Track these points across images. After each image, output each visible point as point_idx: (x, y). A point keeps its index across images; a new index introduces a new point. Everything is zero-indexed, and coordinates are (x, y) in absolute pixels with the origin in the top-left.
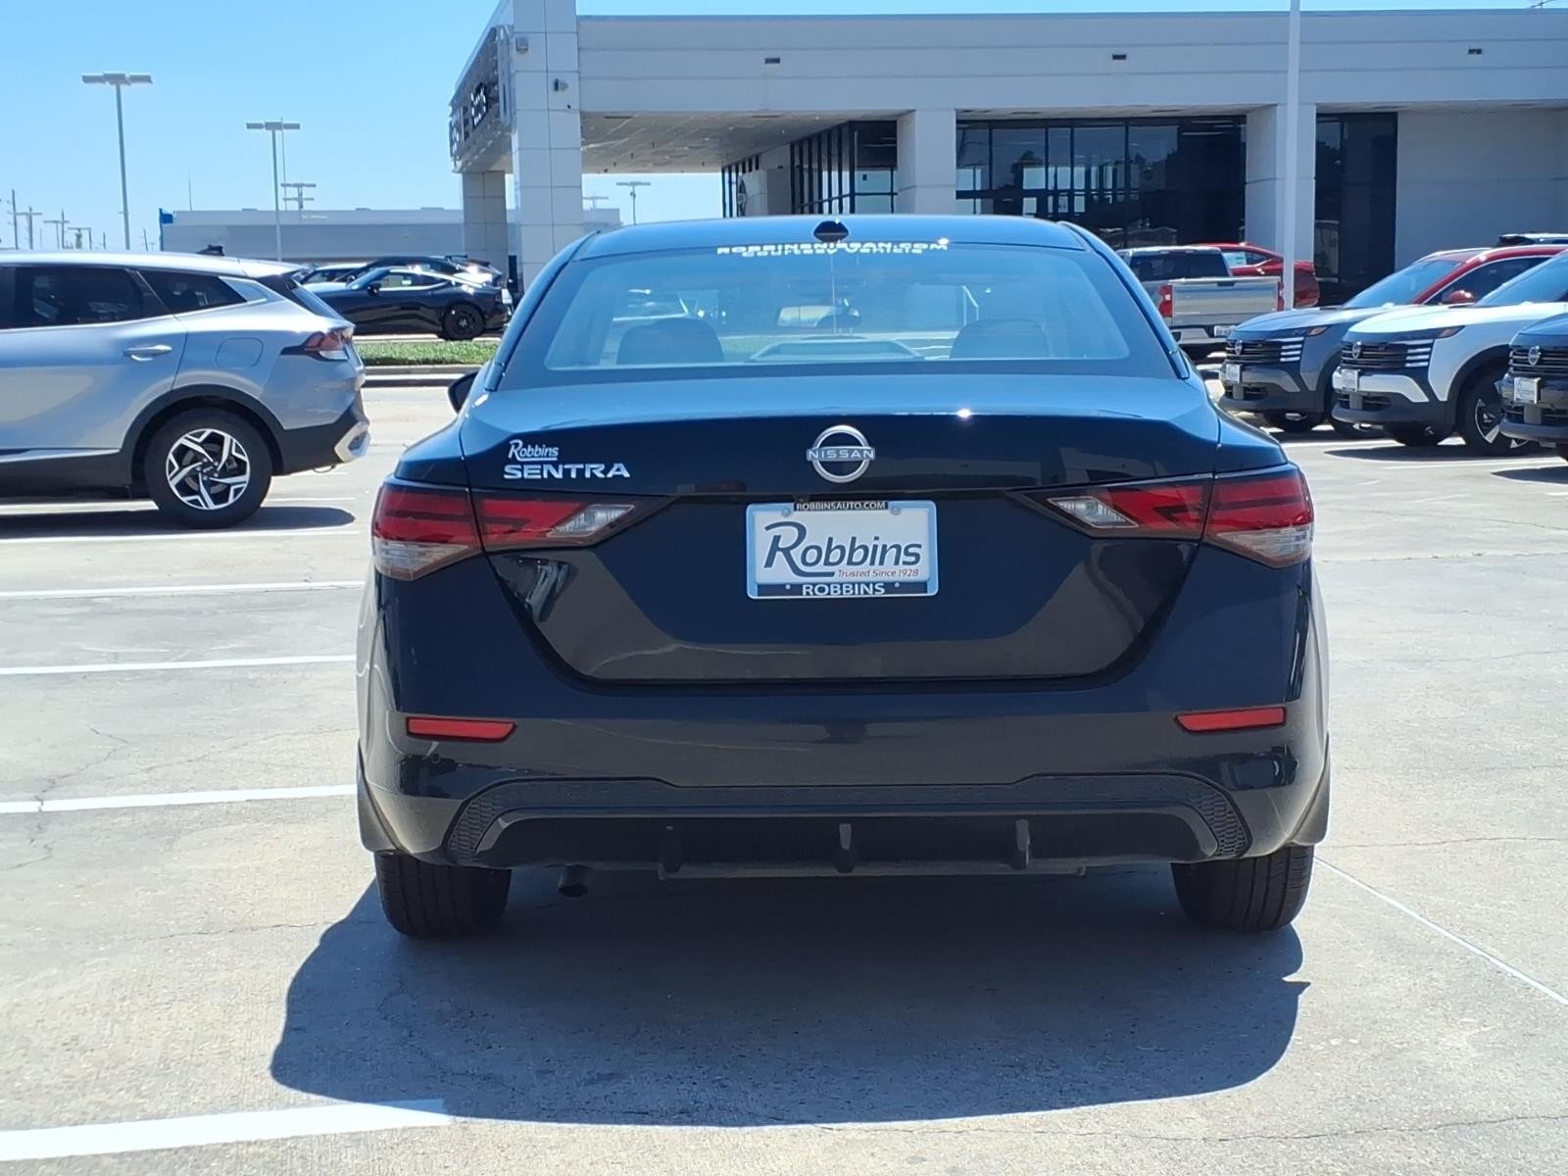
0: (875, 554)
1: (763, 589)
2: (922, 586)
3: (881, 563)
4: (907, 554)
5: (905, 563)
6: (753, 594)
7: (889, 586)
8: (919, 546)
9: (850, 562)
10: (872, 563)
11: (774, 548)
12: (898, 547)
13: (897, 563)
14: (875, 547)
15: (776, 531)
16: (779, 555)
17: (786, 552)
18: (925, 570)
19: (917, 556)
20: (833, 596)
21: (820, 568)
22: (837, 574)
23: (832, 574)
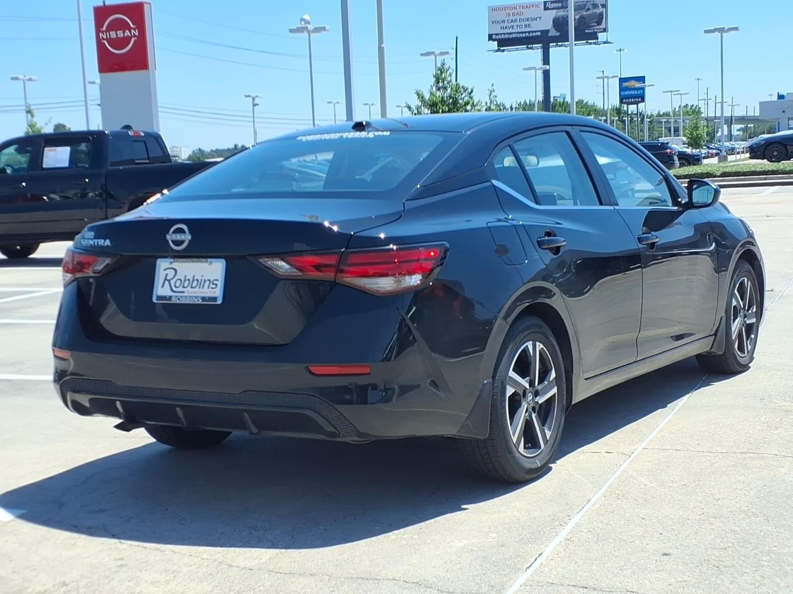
0: (200, 283)
1: (159, 298)
2: (215, 299)
3: (203, 288)
4: (213, 284)
5: (212, 288)
6: (154, 300)
7: (204, 299)
8: (217, 280)
9: (192, 287)
10: (200, 287)
11: (166, 279)
12: (209, 280)
13: (208, 288)
14: (201, 280)
15: (167, 272)
16: (167, 282)
17: (169, 281)
18: (218, 293)
19: (216, 285)
20: (183, 302)
21: (181, 289)
22: (186, 292)
23: (183, 292)
